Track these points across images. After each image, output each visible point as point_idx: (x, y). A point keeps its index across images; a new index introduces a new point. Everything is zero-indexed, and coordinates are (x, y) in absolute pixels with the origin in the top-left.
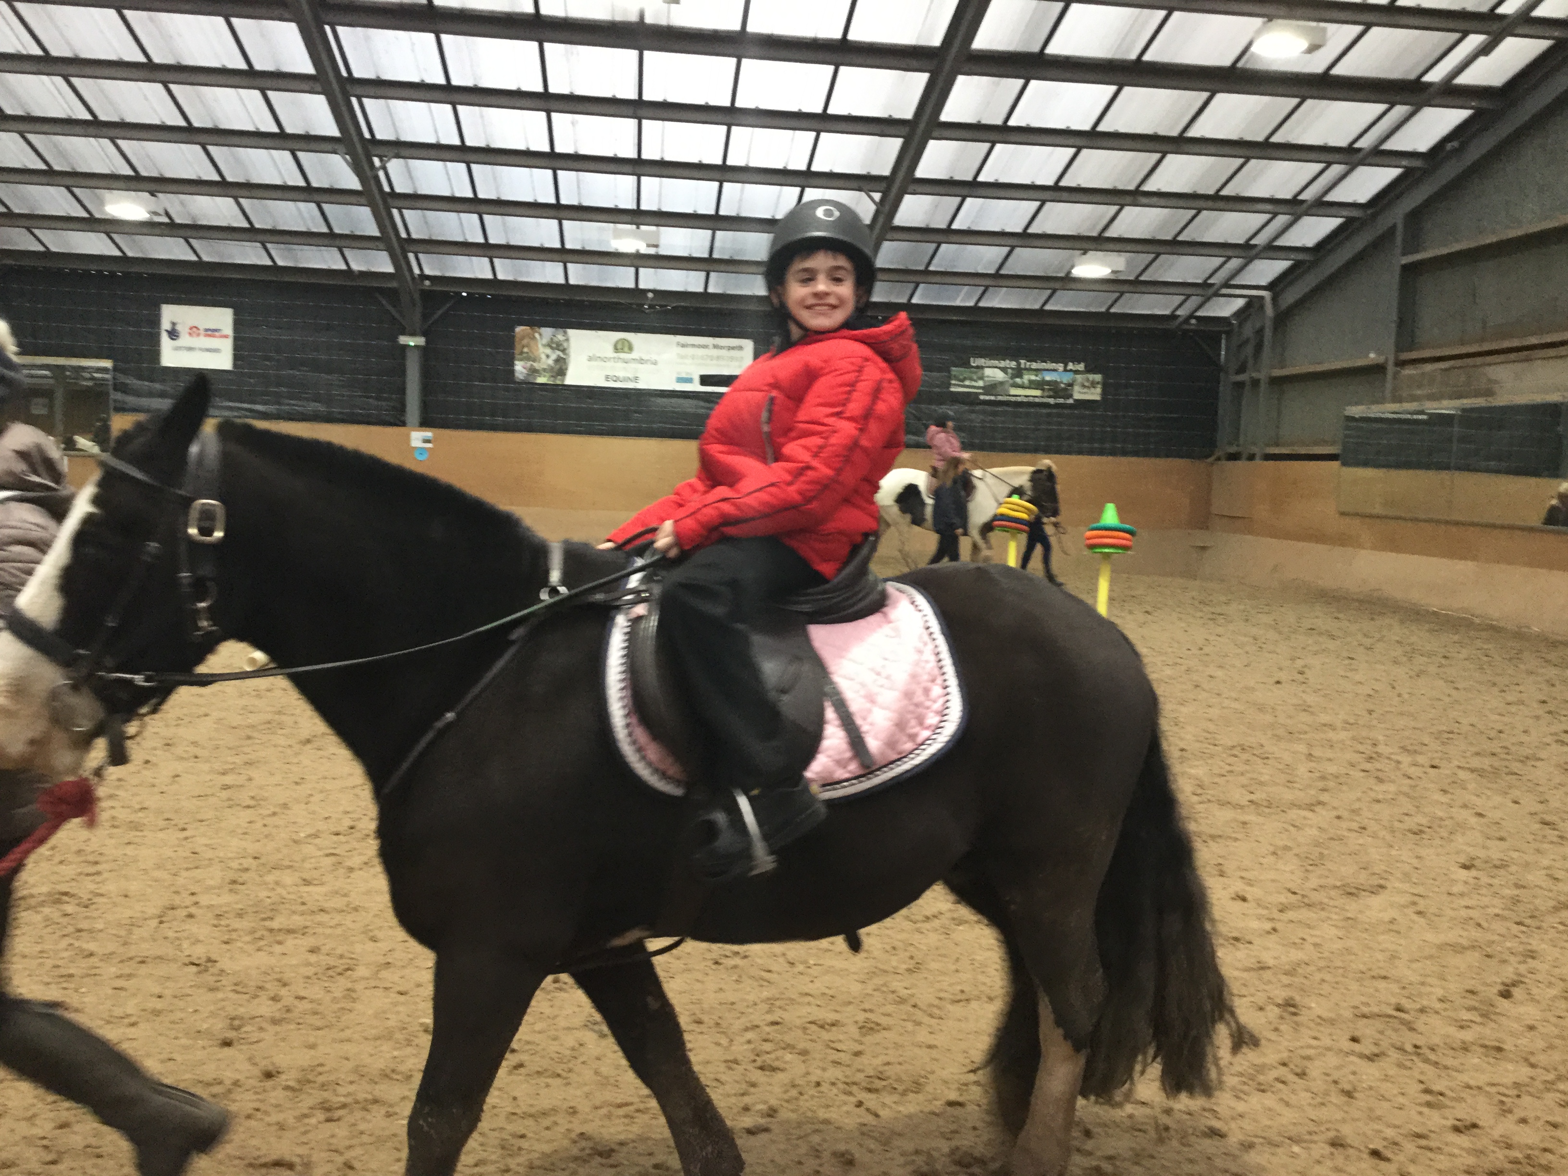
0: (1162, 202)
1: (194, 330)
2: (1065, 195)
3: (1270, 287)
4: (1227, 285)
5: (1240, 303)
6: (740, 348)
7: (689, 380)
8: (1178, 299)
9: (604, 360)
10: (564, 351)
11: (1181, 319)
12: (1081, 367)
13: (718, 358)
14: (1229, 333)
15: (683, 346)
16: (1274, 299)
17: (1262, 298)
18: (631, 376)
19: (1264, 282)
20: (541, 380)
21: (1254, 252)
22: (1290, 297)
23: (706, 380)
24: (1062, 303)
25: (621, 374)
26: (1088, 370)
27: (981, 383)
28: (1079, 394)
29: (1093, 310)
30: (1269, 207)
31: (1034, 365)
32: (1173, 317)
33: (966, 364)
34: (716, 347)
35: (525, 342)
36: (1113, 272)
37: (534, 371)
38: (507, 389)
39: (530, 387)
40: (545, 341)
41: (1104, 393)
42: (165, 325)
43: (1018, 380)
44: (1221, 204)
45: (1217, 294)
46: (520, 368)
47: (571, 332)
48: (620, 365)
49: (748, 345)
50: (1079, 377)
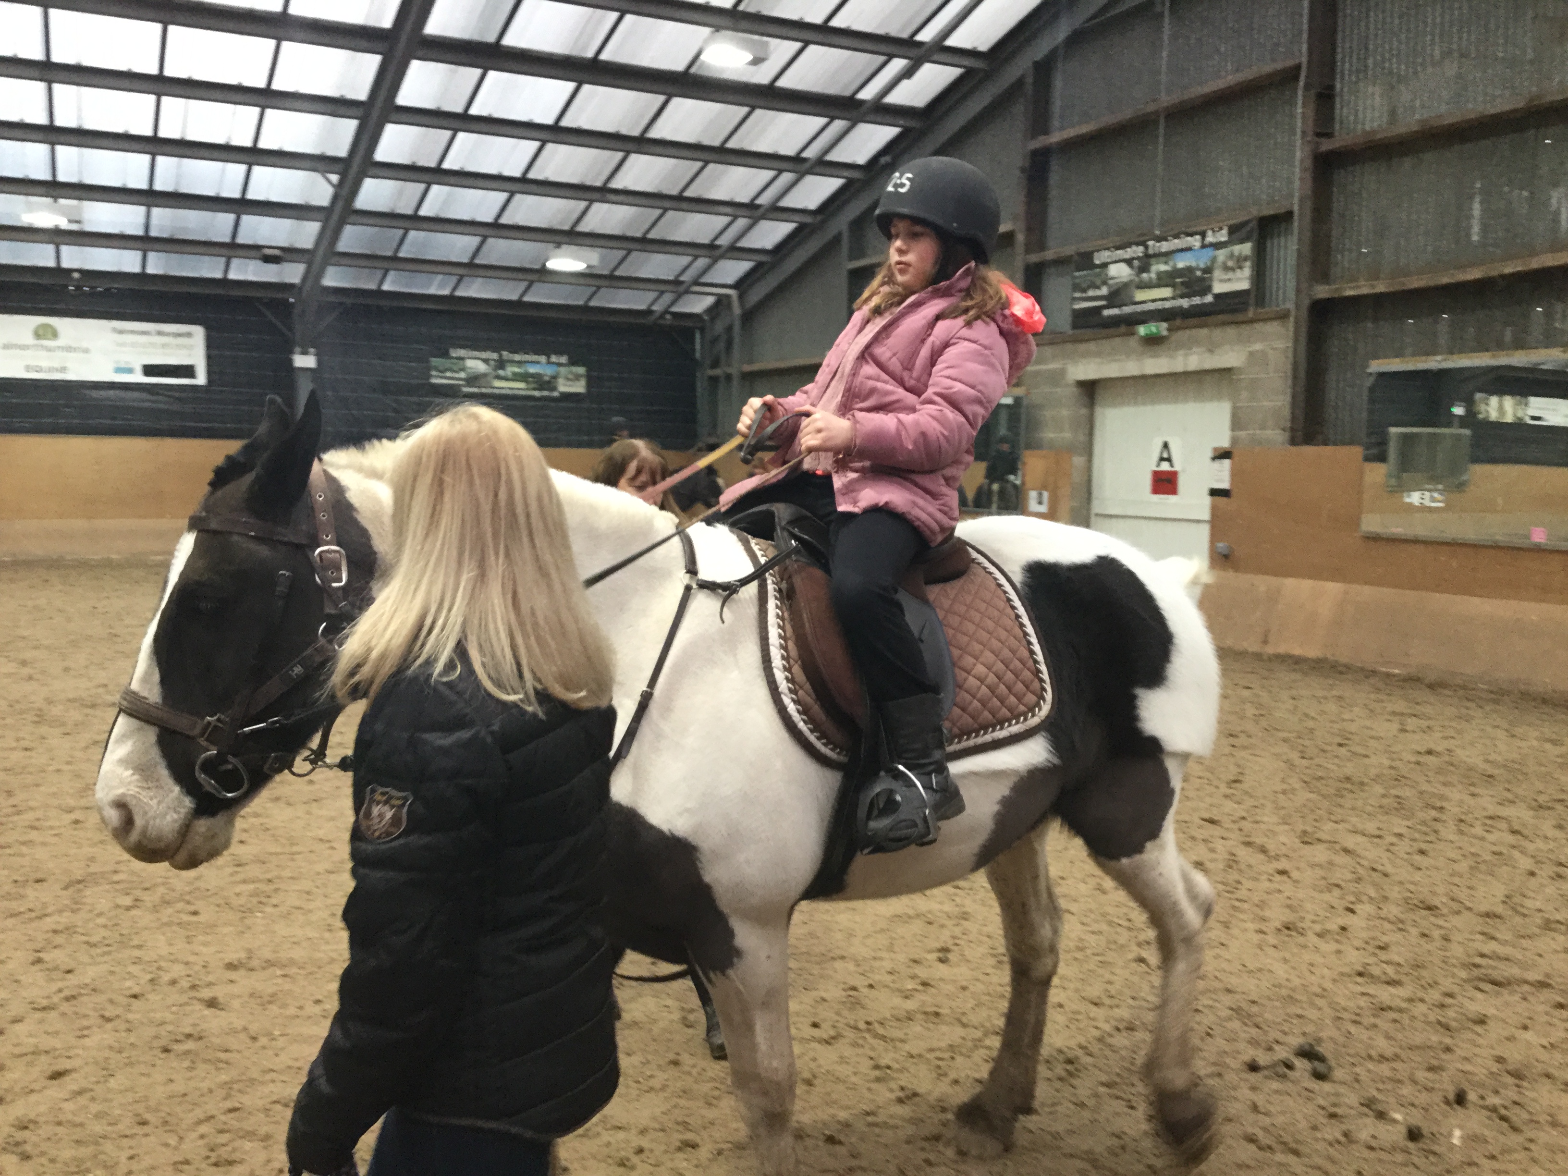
0: (631, 199)
2: (534, 188)
3: (737, 285)
4: (696, 283)
5: (710, 301)
6: (189, 335)
7: (130, 371)
8: (652, 295)
9: (22, 348)
11: (657, 315)
12: (564, 359)
13: (164, 346)
14: (702, 330)
15: (121, 332)
16: (741, 297)
17: (728, 296)
18: (56, 365)
19: (730, 280)
21: (717, 253)
22: (756, 295)
23: (149, 370)
24: (539, 295)
25: (44, 364)
26: (573, 363)
27: (462, 375)
28: (564, 387)
29: (570, 302)
30: (728, 210)
31: (517, 357)
32: (648, 312)
33: (445, 355)
34: (160, 333)
36: (589, 267)
41: (589, 385)
43: (501, 372)
44: (684, 205)
45: (687, 292)
48: (44, 353)
49: (198, 332)
50: (563, 370)
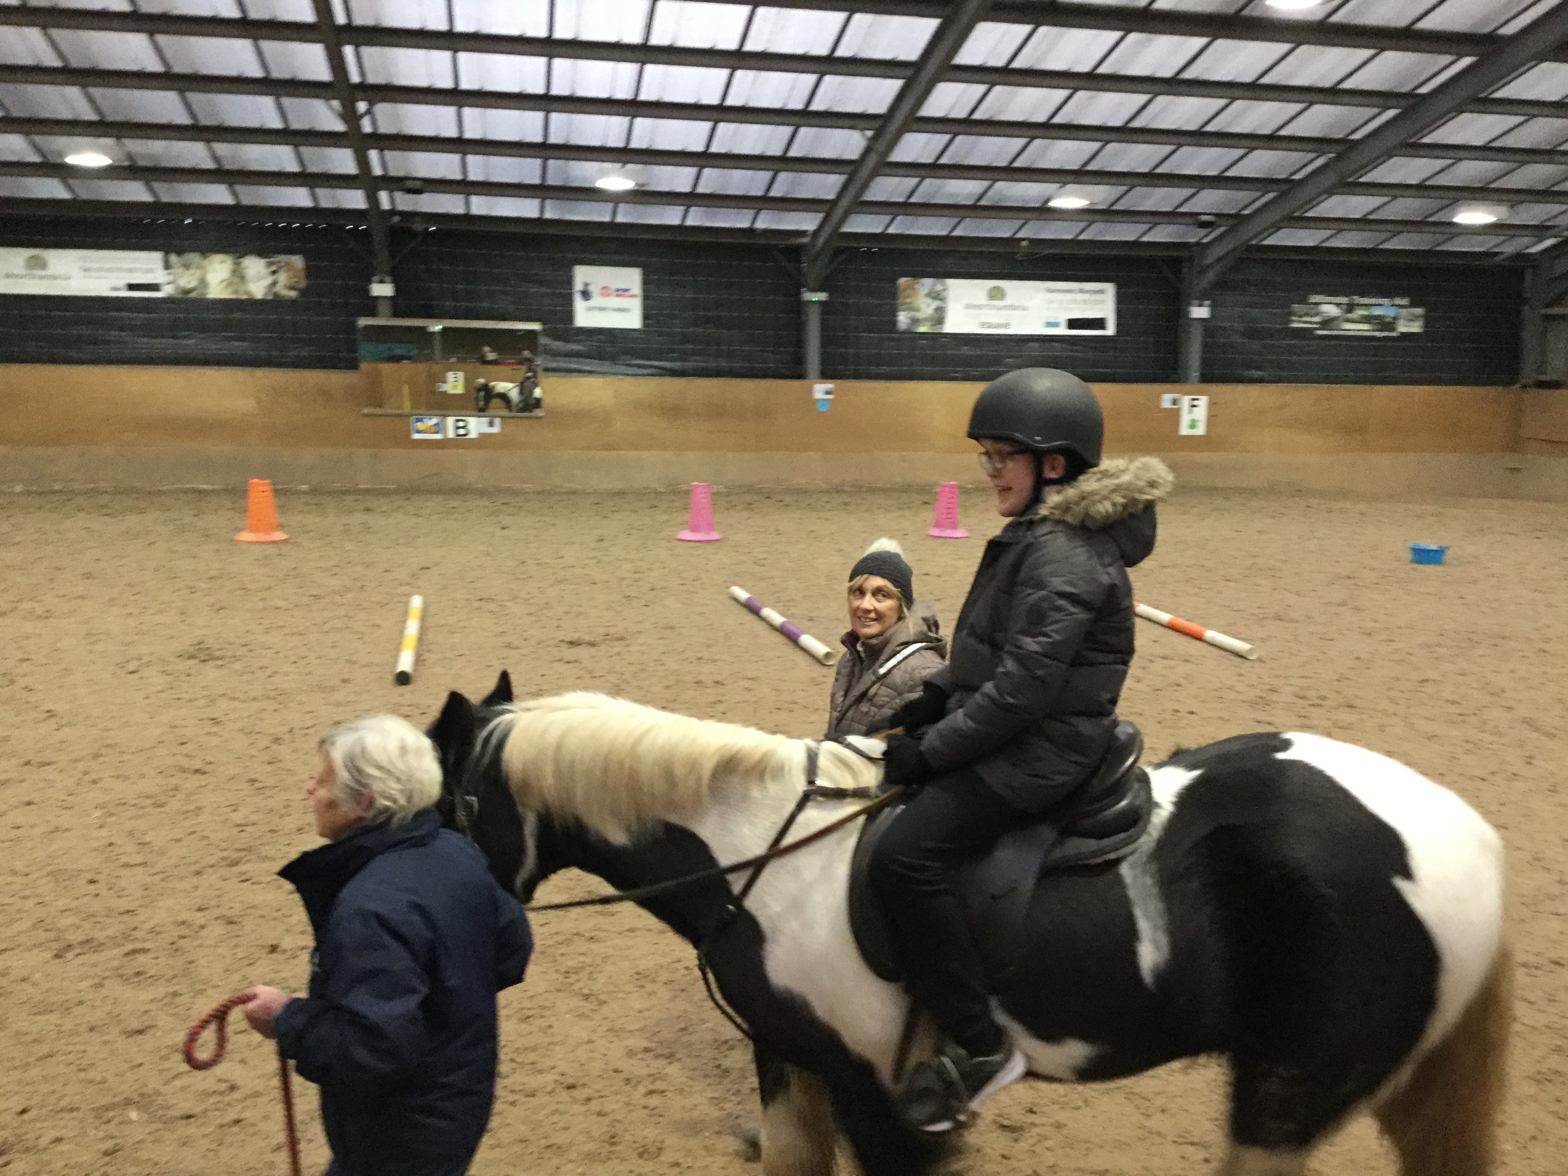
1: (605, 291)
5: (1552, 243)
6: (1101, 292)
7: (1056, 325)
9: (979, 307)
10: (942, 300)
12: (1404, 301)
13: (1085, 302)
14: (1535, 268)
15: (1051, 292)
18: (1001, 321)
20: (922, 329)
23: (1073, 324)
25: (995, 321)
26: (1413, 305)
27: (1317, 319)
28: (1403, 328)
29: (1420, 248)
31: (1366, 301)
32: (1493, 254)
33: (1303, 301)
34: (1082, 291)
35: (906, 293)
36: (1499, 220)
37: (915, 321)
38: (893, 339)
39: (912, 336)
40: (926, 291)
41: (1426, 325)
42: (578, 286)
43: (1350, 316)
46: (903, 319)
47: (950, 282)
48: (994, 312)
49: (1109, 289)
50: (1404, 311)
